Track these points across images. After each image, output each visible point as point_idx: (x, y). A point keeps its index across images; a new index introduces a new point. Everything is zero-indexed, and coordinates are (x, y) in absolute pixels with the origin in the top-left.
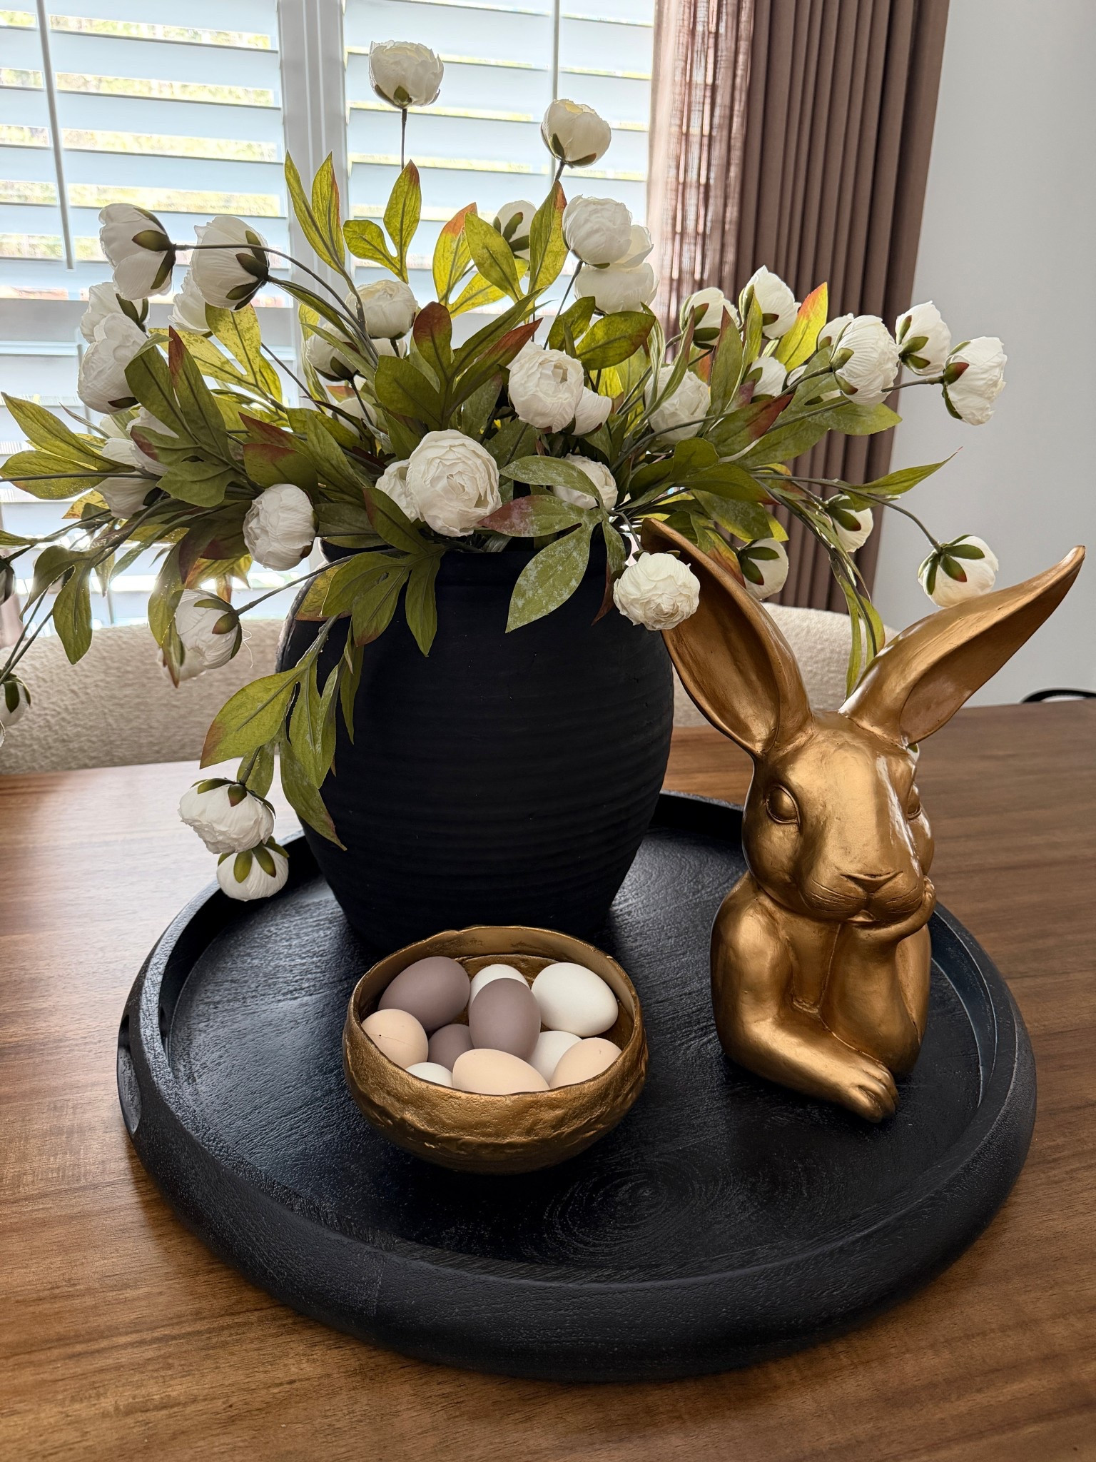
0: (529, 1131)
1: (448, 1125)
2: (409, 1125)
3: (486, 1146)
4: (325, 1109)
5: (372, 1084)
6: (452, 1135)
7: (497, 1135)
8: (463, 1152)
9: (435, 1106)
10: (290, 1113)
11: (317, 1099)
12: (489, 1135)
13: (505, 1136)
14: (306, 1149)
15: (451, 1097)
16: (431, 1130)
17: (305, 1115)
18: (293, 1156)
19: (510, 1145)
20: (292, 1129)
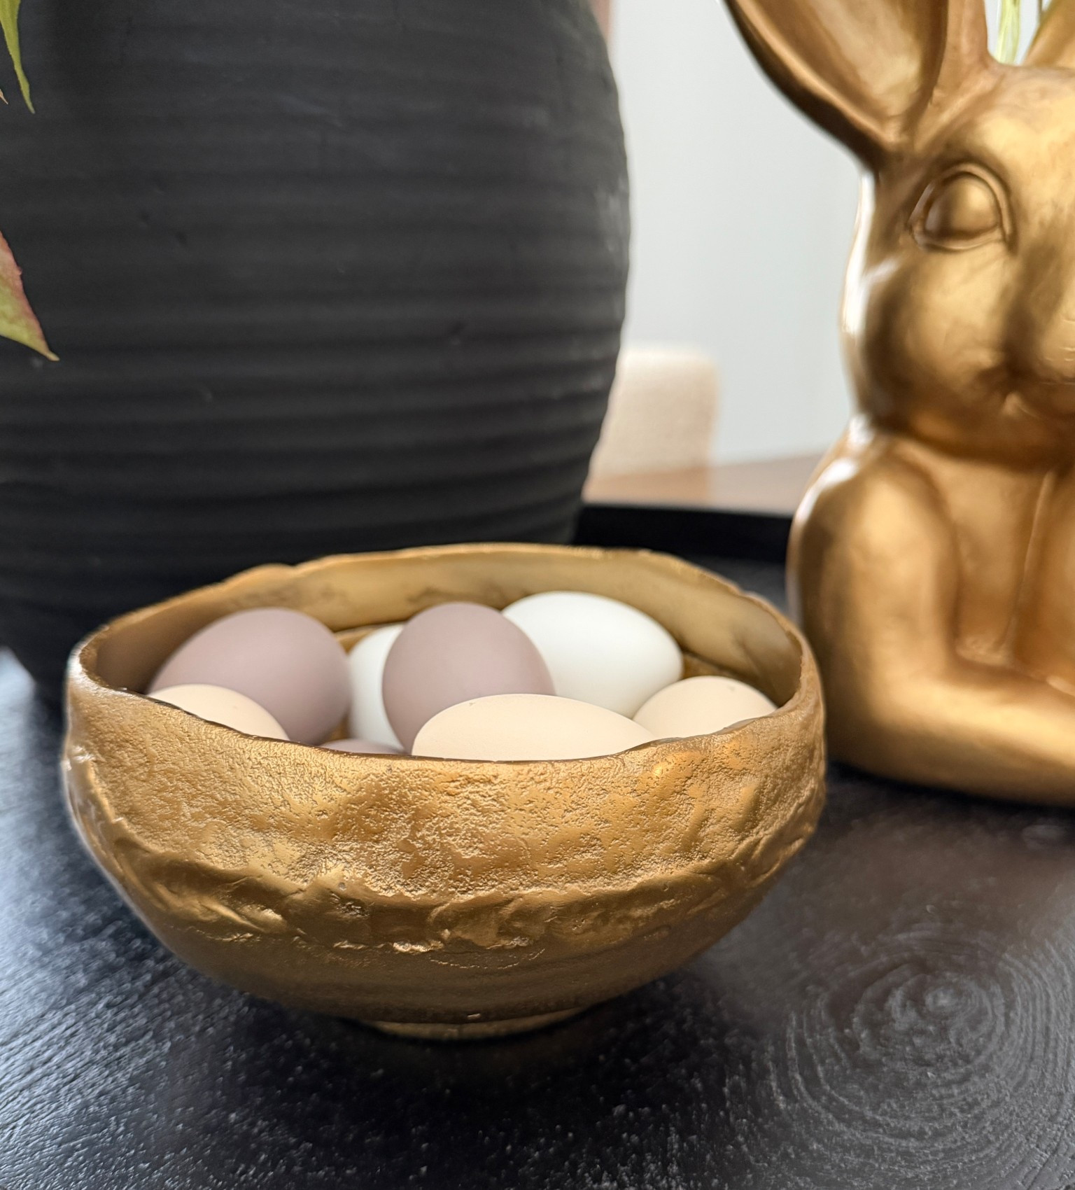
0: (689, 845)
1: (467, 864)
2: (344, 899)
3: (583, 907)
4: (108, 1006)
5: (195, 817)
6: (481, 894)
7: (612, 869)
8: (516, 942)
9: (419, 817)
10: (15, 1036)
11: (80, 992)
12: (589, 873)
13: (632, 866)
14: (86, 1105)
15: (469, 781)
16: (416, 895)
17: (57, 1031)
18: (54, 1130)
19: (647, 894)
20: (32, 1070)
